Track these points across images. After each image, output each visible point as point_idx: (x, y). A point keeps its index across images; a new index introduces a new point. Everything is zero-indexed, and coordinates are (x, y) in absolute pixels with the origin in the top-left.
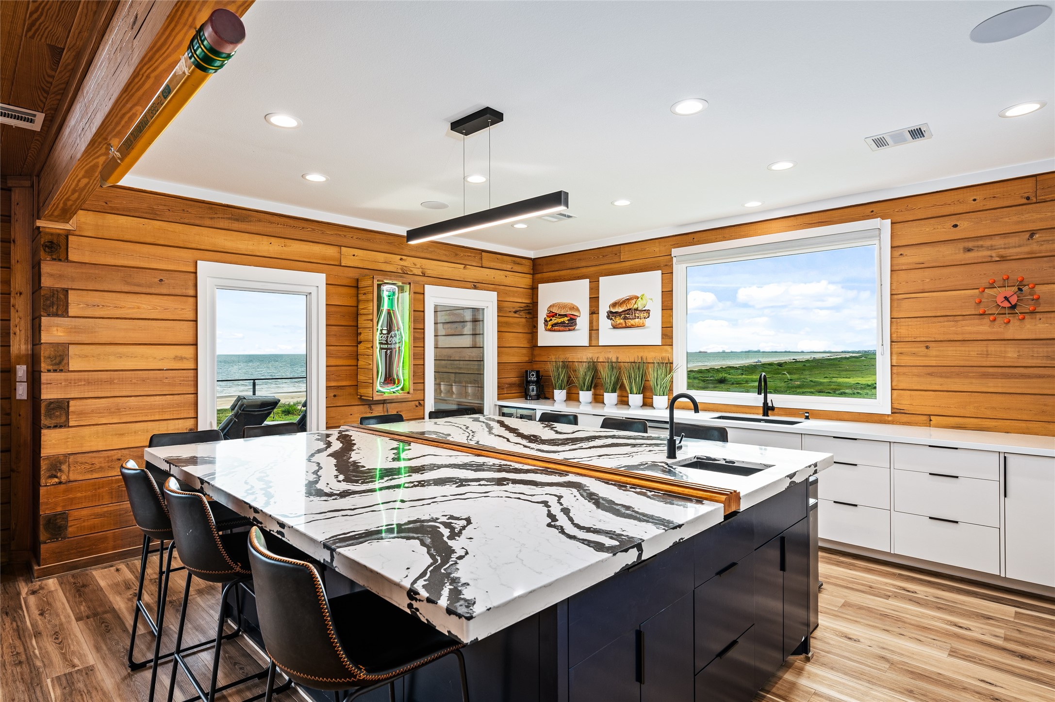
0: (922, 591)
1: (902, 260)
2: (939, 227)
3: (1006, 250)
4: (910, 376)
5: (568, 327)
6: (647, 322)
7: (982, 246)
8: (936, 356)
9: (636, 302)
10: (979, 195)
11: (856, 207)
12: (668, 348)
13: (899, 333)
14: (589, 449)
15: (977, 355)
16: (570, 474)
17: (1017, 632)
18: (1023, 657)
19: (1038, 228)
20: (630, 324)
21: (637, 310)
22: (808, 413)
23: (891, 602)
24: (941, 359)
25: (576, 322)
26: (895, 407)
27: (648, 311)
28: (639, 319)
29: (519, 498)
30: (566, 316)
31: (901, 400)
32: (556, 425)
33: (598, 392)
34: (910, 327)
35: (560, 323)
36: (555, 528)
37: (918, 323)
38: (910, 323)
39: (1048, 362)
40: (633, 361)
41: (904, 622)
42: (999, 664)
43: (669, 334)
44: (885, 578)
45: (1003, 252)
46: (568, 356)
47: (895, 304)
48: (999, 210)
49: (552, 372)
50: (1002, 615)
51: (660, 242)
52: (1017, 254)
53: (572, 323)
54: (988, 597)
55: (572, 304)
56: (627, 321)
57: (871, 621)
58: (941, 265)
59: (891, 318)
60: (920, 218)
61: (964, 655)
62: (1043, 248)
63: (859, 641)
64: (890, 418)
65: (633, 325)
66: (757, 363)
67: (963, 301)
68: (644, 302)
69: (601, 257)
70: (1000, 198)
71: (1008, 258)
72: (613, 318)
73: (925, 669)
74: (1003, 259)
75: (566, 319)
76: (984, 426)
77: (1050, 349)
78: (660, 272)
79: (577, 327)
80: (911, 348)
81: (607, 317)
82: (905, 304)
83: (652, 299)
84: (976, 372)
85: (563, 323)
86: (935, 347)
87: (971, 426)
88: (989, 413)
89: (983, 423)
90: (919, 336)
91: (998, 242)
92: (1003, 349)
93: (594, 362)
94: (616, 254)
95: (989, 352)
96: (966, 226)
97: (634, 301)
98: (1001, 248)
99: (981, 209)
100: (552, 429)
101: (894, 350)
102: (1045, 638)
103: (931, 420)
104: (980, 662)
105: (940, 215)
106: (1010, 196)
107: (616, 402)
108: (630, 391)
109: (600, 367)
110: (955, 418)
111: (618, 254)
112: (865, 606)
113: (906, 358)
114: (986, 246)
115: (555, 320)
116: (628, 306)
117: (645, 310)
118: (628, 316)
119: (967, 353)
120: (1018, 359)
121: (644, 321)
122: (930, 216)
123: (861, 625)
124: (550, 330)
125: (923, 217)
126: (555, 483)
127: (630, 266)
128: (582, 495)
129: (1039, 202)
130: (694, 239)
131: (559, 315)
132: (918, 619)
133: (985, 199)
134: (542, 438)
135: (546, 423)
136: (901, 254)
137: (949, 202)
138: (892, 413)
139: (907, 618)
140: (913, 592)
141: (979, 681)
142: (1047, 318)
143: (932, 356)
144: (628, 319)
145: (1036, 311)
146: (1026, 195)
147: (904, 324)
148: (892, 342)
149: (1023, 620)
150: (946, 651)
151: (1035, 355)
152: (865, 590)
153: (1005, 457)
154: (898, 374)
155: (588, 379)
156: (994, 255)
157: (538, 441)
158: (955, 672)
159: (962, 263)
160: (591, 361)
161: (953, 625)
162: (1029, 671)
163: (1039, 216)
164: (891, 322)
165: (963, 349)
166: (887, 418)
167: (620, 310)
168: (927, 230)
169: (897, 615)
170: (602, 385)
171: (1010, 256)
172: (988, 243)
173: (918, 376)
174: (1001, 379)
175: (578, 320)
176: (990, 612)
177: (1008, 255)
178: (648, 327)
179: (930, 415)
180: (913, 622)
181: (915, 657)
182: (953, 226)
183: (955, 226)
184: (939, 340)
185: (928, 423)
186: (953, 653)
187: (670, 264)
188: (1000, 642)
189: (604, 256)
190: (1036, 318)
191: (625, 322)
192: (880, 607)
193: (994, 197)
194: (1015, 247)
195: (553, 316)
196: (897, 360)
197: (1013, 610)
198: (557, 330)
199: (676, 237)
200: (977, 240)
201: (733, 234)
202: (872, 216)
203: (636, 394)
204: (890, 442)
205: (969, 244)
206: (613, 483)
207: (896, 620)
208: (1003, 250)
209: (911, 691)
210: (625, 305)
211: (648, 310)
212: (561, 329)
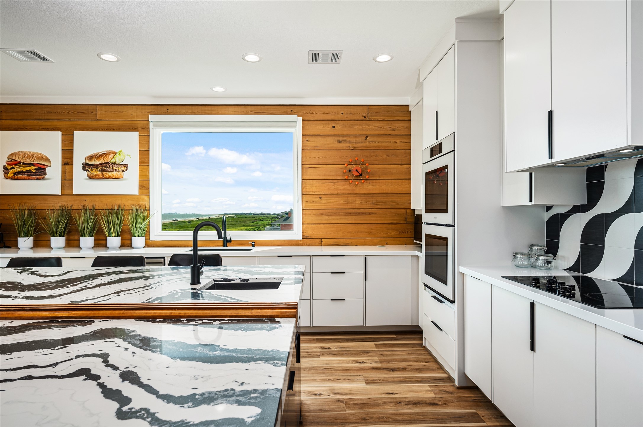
0: (333, 346)
1: (308, 144)
2: (326, 126)
3: (356, 144)
4: (312, 216)
5: (35, 175)
6: (125, 175)
7: (346, 141)
8: (325, 203)
9: (113, 157)
10: (345, 111)
11: (283, 106)
12: (146, 197)
13: (306, 189)
14: (97, 288)
15: (344, 202)
16: (95, 320)
17: (382, 356)
18: (393, 370)
19: (369, 134)
20: (107, 176)
21: (114, 163)
22: (254, 242)
23: (322, 359)
24: (327, 205)
25: (45, 171)
26: (304, 235)
27: (126, 166)
28: (117, 172)
29: (30, 378)
30: (33, 165)
31: (307, 230)
32: (35, 269)
33: (72, 237)
34: (312, 185)
35: (25, 172)
36: (137, 417)
37: (316, 183)
38: (312, 183)
39: (373, 206)
40: (110, 209)
41: (335, 370)
42: (388, 379)
43: (146, 186)
44: (311, 344)
45: (355, 145)
46: (35, 204)
47: (304, 171)
48: (353, 121)
49: (15, 220)
50: (371, 348)
51: (137, 108)
52: (361, 147)
53: (40, 172)
54: (360, 340)
55: (41, 154)
56: (104, 173)
57: (320, 376)
58: (327, 149)
59: (302, 179)
60: (316, 119)
61: (371, 380)
62: (371, 144)
63: (321, 394)
64: (301, 242)
65: (111, 177)
66: (175, 221)
67: (338, 171)
68: (122, 157)
69: (75, 113)
70: (354, 115)
71: (357, 149)
72: (89, 169)
73: (362, 399)
74: (355, 149)
75: (33, 168)
76: (347, 243)
77: (374, 199)
78: (137, 133)
79: (46, 177)
80: (312, 198)
81: (82, 168)
82: (310, 171)
83: (129, 155)
84: (343, 212)
85: (30, 171)
86: (324, 198)
87: (341, 243)
88: (349, 235)
89: (346, 241)
90: (316, 191)
91: (352, 139)
92: (355, 199)
93: (67, 210)
94: (92, 113)
95: (349, 201)
96: (340, 129)
97: (111, 156)
98: (354, 143)
99: (345, 119)
100: (32, 273)
101: (304, 199)
102: (393, 355)
103: (322, 242)
104: (380, 381)
105: (327, 119)
106: (357, 114)
107: (93, 245)
108: (109, 234)
109: (75, 215)
110: (333, 239)
111: (95, 113)
112: (312, 367)
113: (309, 204)
114: (347, 140)
115: (17, 169)
116: (106, 160)
117: (123, 165)
118: (105, 168)
119: (339, 201)
120: (361, 204)
121: (122, 174)
122: (322, 119)
123: (316, 381)
124: (11, 178)
125: (318, 119)
126: (80, 336)
127: (107, 125)
128: (134, 345)
129: (369, 120)
130: (168, 110)
131: (24, 164)
132: (340, 365)
133: (347, 114)
134: (24, 284)
135: (21, 268)
136: (307, 140)
137: (331, 113)
138: (302, 239)
139: (335, 367)
140: (328, 348)
141: (387, 395)
142: (372, 182)
143: (322, 203)
144: (105, 171)
145: (369, 178)
146: (364, 115)
147: (309, 183)
148: (302, 194)
149: (380, 348)
150: (363, 381)
151: (368, 202)
152: (306, 356)
153: (366, 258)
154: (306, 214)
155: (61, 226)
156: (351, 146)
157: (19, 288)
158: (375, 394)
159: (337, 149)
160: (64, 208)
161: (357, 363)
162: (400, 377)
163: (369, 128)
164: (302, 182)
165: (337, 199)
166: (299, 242)
167: (97, 162)
168: (320, 127)
169: (330, 367)
170: (77, 231)
171: (357, 148)
172: (348, 139)
173: (316, 215)
174: (354, 215)
175: (48, 170)
176: (365, 348)
177: (357, 147)
178: (126, 179)
179: (321, 239)
180: (340, 368)
181: (353, 392)
182: (333, 127)
183: (334, 127)
184: (326, 193)
185: (321, 244)
186: (368, 381)
187: (147, 127)
188: (379, 365)
189: (78, 113)
190: (368, 182)
191: (103, 174)
192: (319, 364)
193: (351, 114)
194: (360, 143)
195: (16, 165)
196: (305, 205)
197: (373, 343)
198: (21, 178)
199: (153, 106)
200: (344, 137)
201: (200, 111)
202: (291, 113)
203: (115, 236)
204: (310, 256)
205: (341, 138)
206: (162, 319)
207: (331, 370)
208: (355, 144)
209: (364, 419)
210: (102, 159)
211: (126, 164)
212: (26, 177)
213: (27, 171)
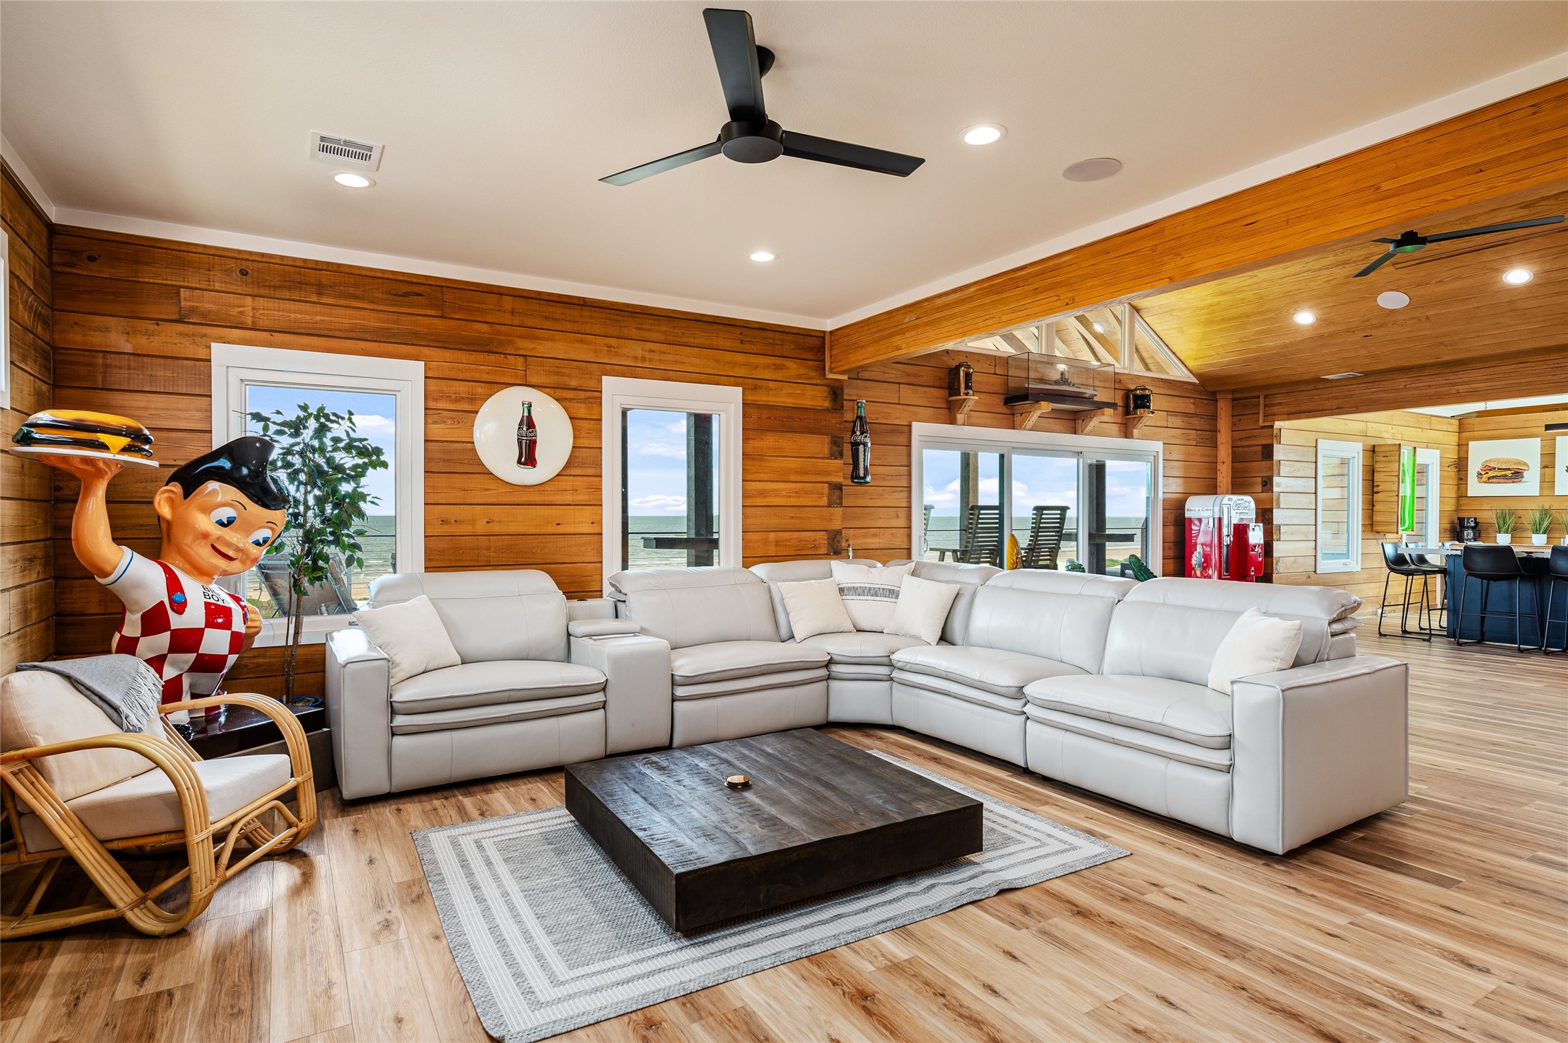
5: (1511, 479)
25: (1523, 475)
30: (1509, 469)
33: (1551, 536)
35: (1500, 476)
49: (1492, 518)
53: (1516, 476)
55: (1518, 459)
79: (1524, 480)
85: (1506, 475)
93: (1548, 509)
115: (1491, 474)
124: (1485, 482)
131: (1499, 469)
160: (1543, 508)
175: (1525, 474)
195: (1491, 470)
198: (1496, 482)
212: (1501, 481)
213: (1502, 476)
